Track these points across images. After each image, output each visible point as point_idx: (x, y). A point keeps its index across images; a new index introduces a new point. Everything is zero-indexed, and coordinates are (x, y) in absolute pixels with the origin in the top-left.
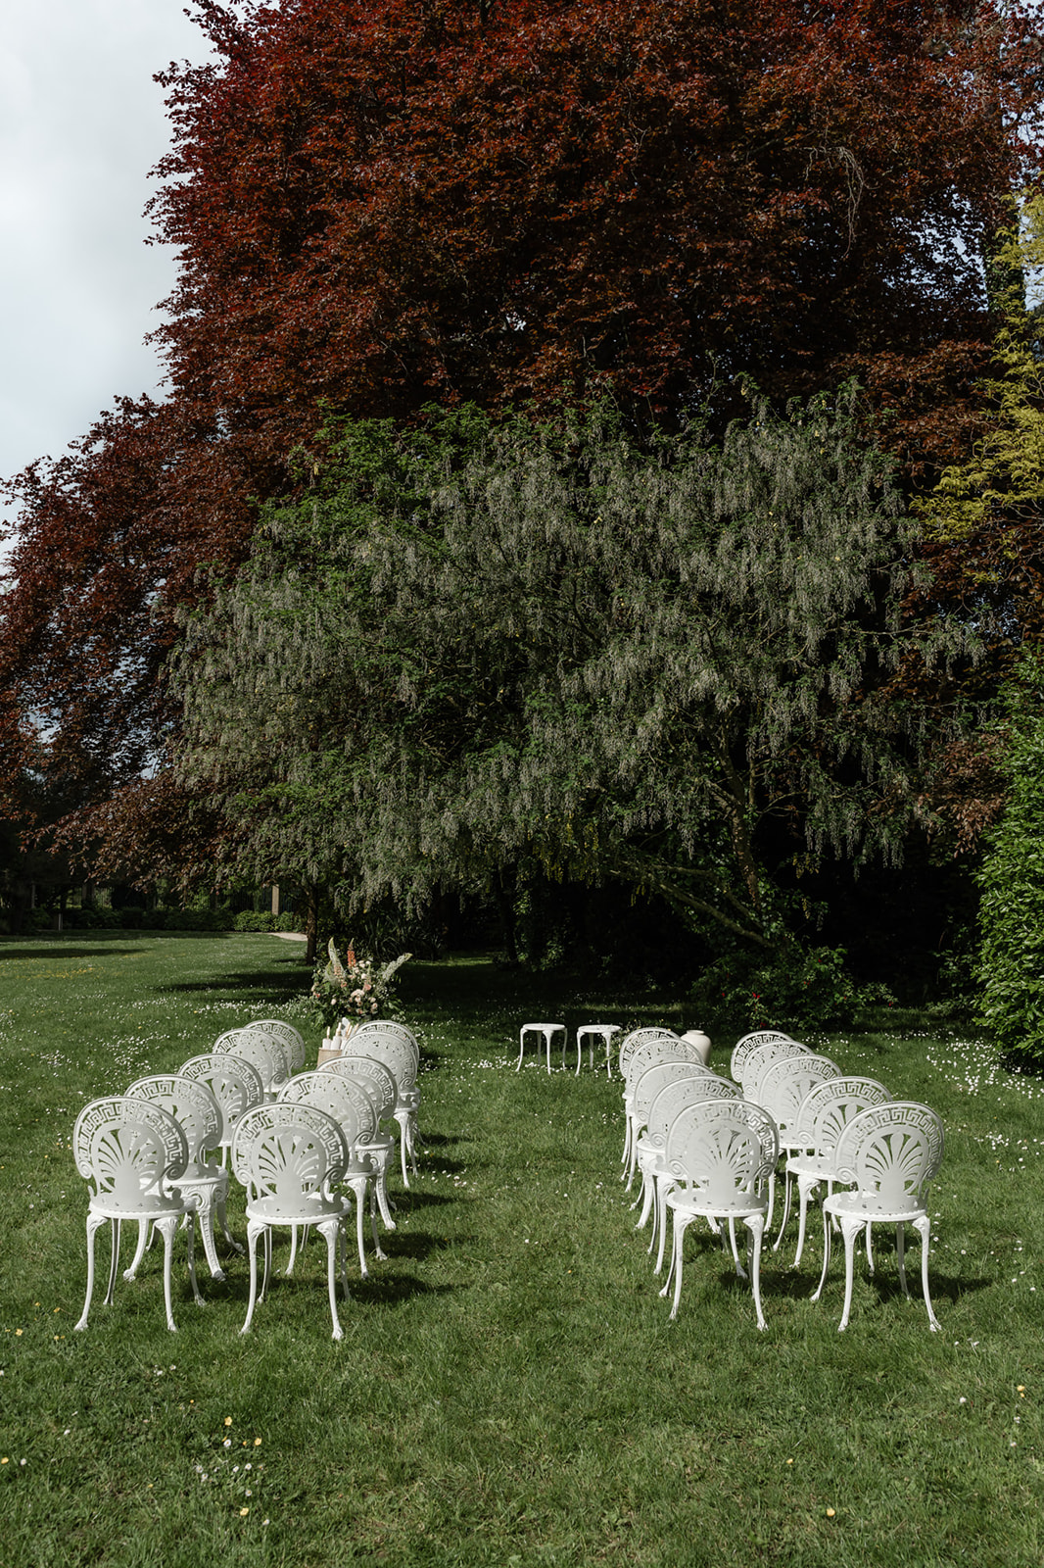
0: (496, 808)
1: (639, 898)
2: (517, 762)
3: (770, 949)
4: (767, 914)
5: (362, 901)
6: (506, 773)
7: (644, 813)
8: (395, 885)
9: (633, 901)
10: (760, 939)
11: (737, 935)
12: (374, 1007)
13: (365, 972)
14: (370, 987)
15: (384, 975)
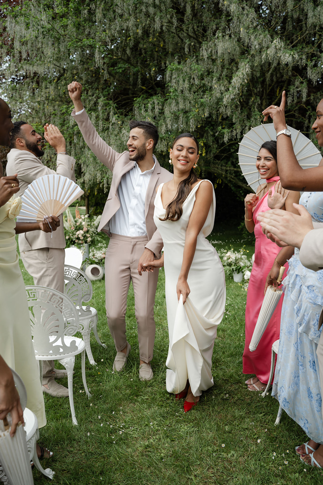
7: (235, 131)
12: (89, 239)
13: (84, 221)
14: (87, 229)
15: (95, 222)
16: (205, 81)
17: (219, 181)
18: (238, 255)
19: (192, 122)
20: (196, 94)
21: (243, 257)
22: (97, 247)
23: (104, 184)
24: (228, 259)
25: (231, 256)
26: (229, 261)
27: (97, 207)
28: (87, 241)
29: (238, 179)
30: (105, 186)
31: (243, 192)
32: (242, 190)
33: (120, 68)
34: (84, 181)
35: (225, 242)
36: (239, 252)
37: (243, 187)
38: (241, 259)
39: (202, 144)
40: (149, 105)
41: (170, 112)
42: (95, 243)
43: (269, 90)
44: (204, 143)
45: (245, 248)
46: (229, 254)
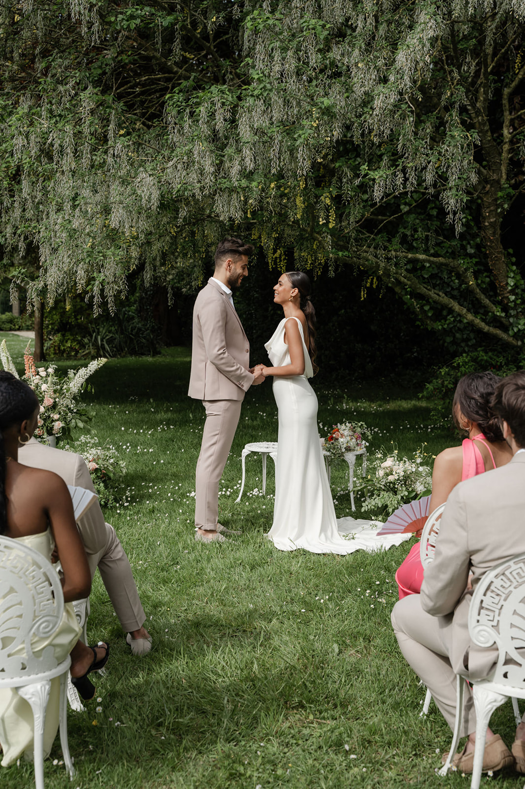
0: (209, 169)
1: (370, 290)
2: (234, 110)
3: (514, 347)
4: (514, 308)
5: (43, 292)
6: (220, 124)
7: (400, 175)
8: (81, 273)
9: (363, 295)
10: (504, 336)
11: (479, 331)
12: (58, 425)
13: (46, 382)
14: (52, 401)
15: (71, 385)
16: (335, 53)
17: (372, 283)
18: (411, 467)
19: (301, 154)
20: (314, 83)
21: (421, 469)
22: (77, 443)
23: (92, 297)
24: (387, 475)
25: (395, 468)
26: (391, 478)
27: (63, 335)
28: (52, 428)
29: (418, 277)
30: (95, 300)
31: (431, 308)
32: (428, 302)
33: (132, 17)
34: (46, 285)
35: (388, 430)
36: (411, 458)
37: (430, 297)
38: (417, 473)
39: (328, 201)
40: (202, 109)
41: (252, 127)
42: (72, 435)
43: (494, 64)
44: (332, 199)
45: (426, 450)
46: (389, 462)
